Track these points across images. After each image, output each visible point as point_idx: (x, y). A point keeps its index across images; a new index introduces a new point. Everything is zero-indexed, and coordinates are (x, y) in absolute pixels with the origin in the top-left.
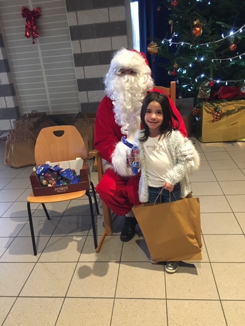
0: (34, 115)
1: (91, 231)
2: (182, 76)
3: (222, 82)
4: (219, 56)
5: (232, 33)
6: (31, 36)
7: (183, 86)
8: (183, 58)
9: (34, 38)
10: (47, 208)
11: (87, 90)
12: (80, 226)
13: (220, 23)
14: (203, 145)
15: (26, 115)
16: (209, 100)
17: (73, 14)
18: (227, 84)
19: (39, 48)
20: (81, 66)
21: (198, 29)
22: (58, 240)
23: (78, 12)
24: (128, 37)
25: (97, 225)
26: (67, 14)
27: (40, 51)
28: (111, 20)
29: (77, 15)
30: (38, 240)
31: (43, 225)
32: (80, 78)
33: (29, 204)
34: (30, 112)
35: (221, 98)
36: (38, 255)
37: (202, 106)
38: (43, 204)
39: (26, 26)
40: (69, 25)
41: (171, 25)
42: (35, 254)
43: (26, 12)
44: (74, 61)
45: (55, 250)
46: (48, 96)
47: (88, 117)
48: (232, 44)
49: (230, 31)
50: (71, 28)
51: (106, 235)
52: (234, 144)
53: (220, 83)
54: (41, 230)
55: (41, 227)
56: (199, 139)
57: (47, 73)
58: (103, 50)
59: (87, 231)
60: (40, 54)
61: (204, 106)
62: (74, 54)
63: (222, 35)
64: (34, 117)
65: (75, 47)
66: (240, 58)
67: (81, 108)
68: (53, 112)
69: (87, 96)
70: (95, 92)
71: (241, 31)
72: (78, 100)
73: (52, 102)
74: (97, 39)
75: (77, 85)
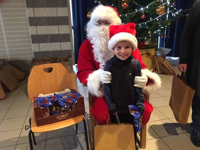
5: (142, 9)
11: (39, 43)
20: (34, 26)
21: (125, 4)
24: (68, 9)
32: (33, 34)
46: (7, 47)
48: (143, 15)
57: (6, 30)
58: (51, 16)
63: (136, 10)
65: (30, 12)
66: (146, 24)
67: (33, 56)
68: (11, 59)
69: (38, 47)
70: (45, 44)
71: (148, 8)
72: (31, 50)
73: (10, 51)
74: (46, 8)
75: (31, 39)
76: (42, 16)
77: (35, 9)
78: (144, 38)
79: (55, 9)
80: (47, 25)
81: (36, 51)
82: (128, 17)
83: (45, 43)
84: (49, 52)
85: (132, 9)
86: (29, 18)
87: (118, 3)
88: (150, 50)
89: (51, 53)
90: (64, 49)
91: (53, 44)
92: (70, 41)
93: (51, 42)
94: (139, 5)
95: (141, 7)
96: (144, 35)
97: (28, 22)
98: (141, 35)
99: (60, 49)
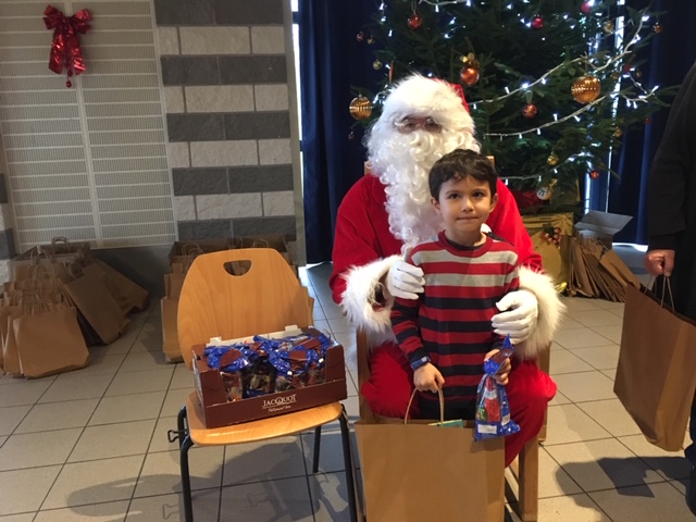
4: (499, 128)
5: (525, 85)
6: (65, 70)
9: (70, 74)
11: (195, 194)
13: (501, 66)
15: (34, 249)
17: (171, 31)
20: (183, 141)
21: (471, 71)
23: (182, 29)
24: (289, 88)
26: (156, 30)
27: (81, 104)
28: (256, 52)
29: (178, 32)
32: (179, 166)
34: (50, 243)
39: (54, 46)
40: (159, 53)
43: (54, 17)
46: (95, 207)
48: (529, 105)
50: (163, 59)
57: (95, 152)
58: (235, 111)
60: (82, 111)
63: (507, 88)
64: (61, 252)
65: (170, 100)
66: (539, 133)
67: (176, 234)
68: (105, 243)
69: (193, 206)
70: (214, 197)
71: (544, 82)
72: (169, 215)
73: (104, 219)
74: (223, 87)
75: (171, 183)
76: (208, 111)
77: (187, 88)
78: (533, 177)
79: (248, 88)
80: (221, 139)
81: (184, 219)
82: (480, 111)
83: (214, 193)
84: (227, 222)
85: (493, 88)
86: (169, 116)
87: (448, 68)
88: (554, 217)
89: (232, 226)
90: (274, 214)
91: (239, 197)
92: (292, 189)
93: (233, 192)
94: (517, 74)
95: (524, 81)
96: (534, 169)
97: (165, 129)
98: (524, 169)
99: (260, 215)
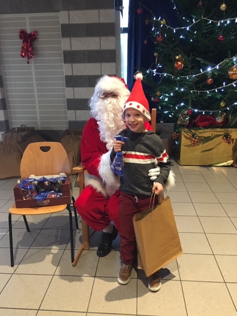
0: (22, 129)
1: (69, 244)
2: (164, 103)
3: (200, 111)
4: (198, 88)
5: (209, 69)
6: (26, 56)
7: (165, 112)
8: (165, 88)
9: (29, 58)
10: (27, 220)
11: (75, 109)
12: (59, 239)
13: (200, 59)
14: (180, 167)
15: (15, 128)
16: (188, 127)
17: (67, 40)
18: (204, 113)
19: (33, 68)
20: (71, 87)
21: (180, 63)
22: (36, 253)
23: (72, 39)
24: (116, 64)
25: (75, 240)
26: (62, 39)
27: (33, 70)
28: (102, 48)
29: (71, 40)
30: (16, 251)
31: (22, 236)
32: (70, 98)
33: (10, 215)
34: (19, 126)
35: (199, 126)
36: (15, 266)
37: (181, 132)
38: (24, 216)
39: (23, 46)
40: (63, 49)
41: (156, 57)
42: (12, 266)
43: (23, 35)
44: (65, 82)
45: (32, 262)
46: (38, 113)
47: (75, 135)
48: (209, 78)
49: (208, 67)
50: (64, 52)
51: (83, 249)
52: (209, 168)
53: (197, 112)
54: (20, 242)
55: (20, 238)
56: (178, 161)
57: (38, 91)
58: (93, 74)
59: (65, 245)
60: (33, 73)
61: (183, 131)
62: (66, 76)
63: (201, 70)
64: (22, 131)
65: (67, 69)
66: (216, 91)
67: (68, 126)
68: (42, 127)
69: (74, 115)
72: (66, 118)
73: (41, 118)
74: (88, 64)
75: (66, 104)
76: (82, 74)
77: (73, 64)
78: (216, 111)
79: (98, 64)
80: (87, 87)
81: (71, 120)
88: (230, 129)
